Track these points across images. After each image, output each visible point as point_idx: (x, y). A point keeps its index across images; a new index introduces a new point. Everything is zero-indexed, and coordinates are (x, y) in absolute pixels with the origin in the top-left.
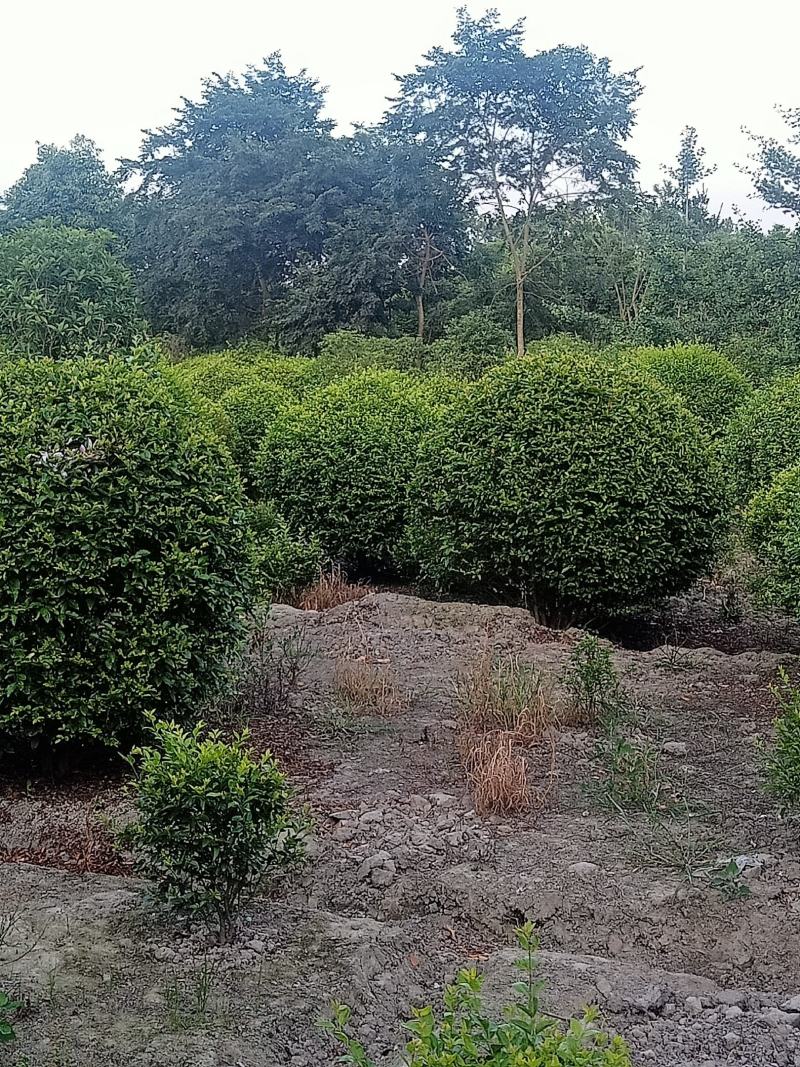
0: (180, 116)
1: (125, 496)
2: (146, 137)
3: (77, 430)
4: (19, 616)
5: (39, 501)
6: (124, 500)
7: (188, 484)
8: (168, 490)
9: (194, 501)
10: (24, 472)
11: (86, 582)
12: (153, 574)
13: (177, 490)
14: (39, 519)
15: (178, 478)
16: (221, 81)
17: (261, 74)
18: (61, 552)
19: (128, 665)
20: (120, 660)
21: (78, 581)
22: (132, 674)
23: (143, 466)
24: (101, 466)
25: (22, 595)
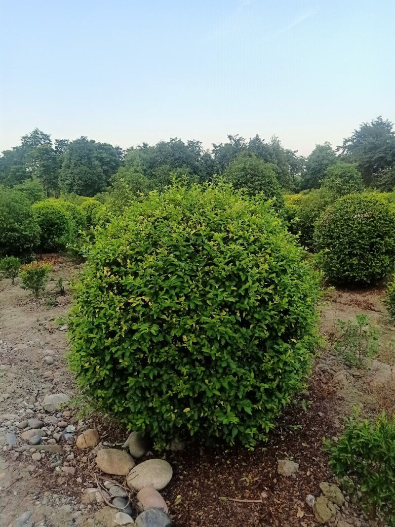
0: (353, 134)
1: (375, 225)
2: (344, 140)
3: (364, 210)
4: (349, 252)
5: (355, 226)
6: (375, 226)
7: (390, 222)
8: (385, 224)
9: (392, 226)
10: (351, 220)
11: (365, 245)
12: (382, 244)
13: (387, 224)
14: (354, 230)
15: (388, 221)
16: (365, 124)
17: (376, 122)
18: (359, 238)
19: (374, 264)
20: (372, 263)
21: (363, 244)
22: (375, 266)
23: (380, 218)
24: (370, 218)
25: (349, 247)
